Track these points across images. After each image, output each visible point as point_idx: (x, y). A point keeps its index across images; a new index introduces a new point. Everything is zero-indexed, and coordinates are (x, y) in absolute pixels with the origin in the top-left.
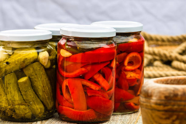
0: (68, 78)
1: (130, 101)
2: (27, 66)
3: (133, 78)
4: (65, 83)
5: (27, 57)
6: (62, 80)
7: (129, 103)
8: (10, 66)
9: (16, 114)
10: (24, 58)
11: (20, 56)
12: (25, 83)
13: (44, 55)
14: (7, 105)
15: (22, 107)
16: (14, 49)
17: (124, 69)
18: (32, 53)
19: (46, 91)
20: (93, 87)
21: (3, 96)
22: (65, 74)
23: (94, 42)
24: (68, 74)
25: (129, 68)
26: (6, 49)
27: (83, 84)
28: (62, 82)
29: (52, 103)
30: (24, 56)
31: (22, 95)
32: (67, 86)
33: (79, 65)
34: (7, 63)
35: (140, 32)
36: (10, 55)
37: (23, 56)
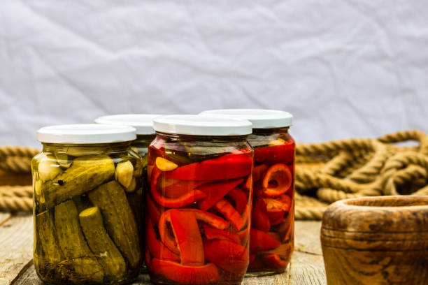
0: (169, 209)
1: (271, 252)
2: (96, 188)
3: (278, 210)
4: (165, 217)
5: (96, 172)
6: (159, 214)
7: (271, 256)
8: (65, 188)
9: (75, 274)
10: (91, 173)
11: (84, 170)
12: (92, 218)
13: (125, 168)
14: (59, 260)
15: (87, 262)
16: (71, 158)
17: (263, 193)
18: (104, 165)
19: (129, 232)
20: (216, 223)
21: (52, 242)
22: (164, 201)
23: (217, 144)
24: (168, 201)
25: (271, 191)
26: (56, 159)
27: (198, 218)
28: (160, 217)
29: (138, 254)
30: (91, 171)
31: (86, 240)
32: (168, 224)
33: (192, 185)
34: (61, 183)
35: (288, 127)
36: (63, 169)
37: (90, 169)
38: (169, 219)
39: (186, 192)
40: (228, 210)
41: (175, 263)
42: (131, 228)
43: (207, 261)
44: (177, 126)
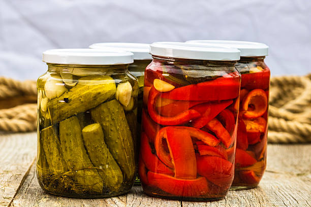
0: (165, 126)
1: (248, 169)
2: (99, 105)
3: (255, 131)
4: (161, 134)
5: (99, 91)
6: (154, 130)
7: (249, 172)
8: (70, 105)
9: (77, 185)
10: (95, 92)
11: (88, 89)
12: (95, 133)
13: (125, 89)
14: (62, 171)
15: (89, 173)
16: (76, 78)
17: (244, 115)
18: (107, 85)
19: (126, 147)
20: (209, 140)
21: (56, 155)
22: (159, 118)
24: (164, 120)
25: (250, 114)
26: (62, 78)
27: (192, 135)
28: (156, 133)
30: (95, 90)
31: (87, 153)
32: (164, 140)
33: (187, 105)
34: (66, 100)
36: (68, 88)
37: (95, 88)
38: (166, 136)
39: (182, 111)
40: (219, 129)
41: (169, 177)
42: (129, 144)
43: (198, 175)
44: (174, 51)
